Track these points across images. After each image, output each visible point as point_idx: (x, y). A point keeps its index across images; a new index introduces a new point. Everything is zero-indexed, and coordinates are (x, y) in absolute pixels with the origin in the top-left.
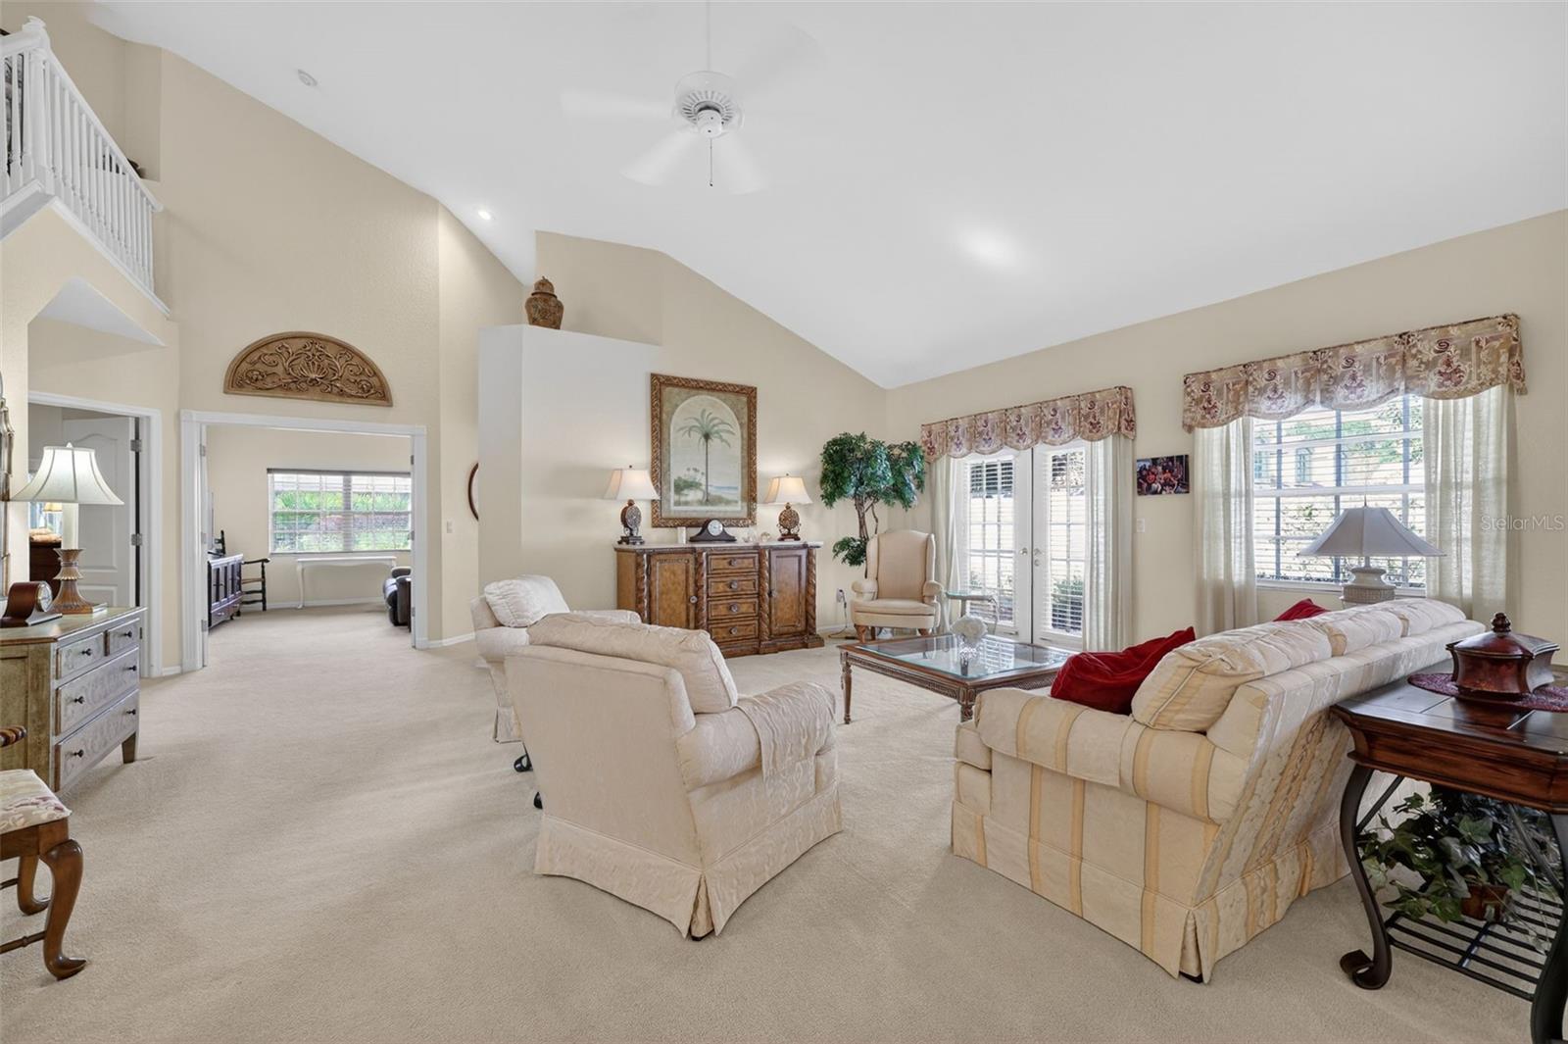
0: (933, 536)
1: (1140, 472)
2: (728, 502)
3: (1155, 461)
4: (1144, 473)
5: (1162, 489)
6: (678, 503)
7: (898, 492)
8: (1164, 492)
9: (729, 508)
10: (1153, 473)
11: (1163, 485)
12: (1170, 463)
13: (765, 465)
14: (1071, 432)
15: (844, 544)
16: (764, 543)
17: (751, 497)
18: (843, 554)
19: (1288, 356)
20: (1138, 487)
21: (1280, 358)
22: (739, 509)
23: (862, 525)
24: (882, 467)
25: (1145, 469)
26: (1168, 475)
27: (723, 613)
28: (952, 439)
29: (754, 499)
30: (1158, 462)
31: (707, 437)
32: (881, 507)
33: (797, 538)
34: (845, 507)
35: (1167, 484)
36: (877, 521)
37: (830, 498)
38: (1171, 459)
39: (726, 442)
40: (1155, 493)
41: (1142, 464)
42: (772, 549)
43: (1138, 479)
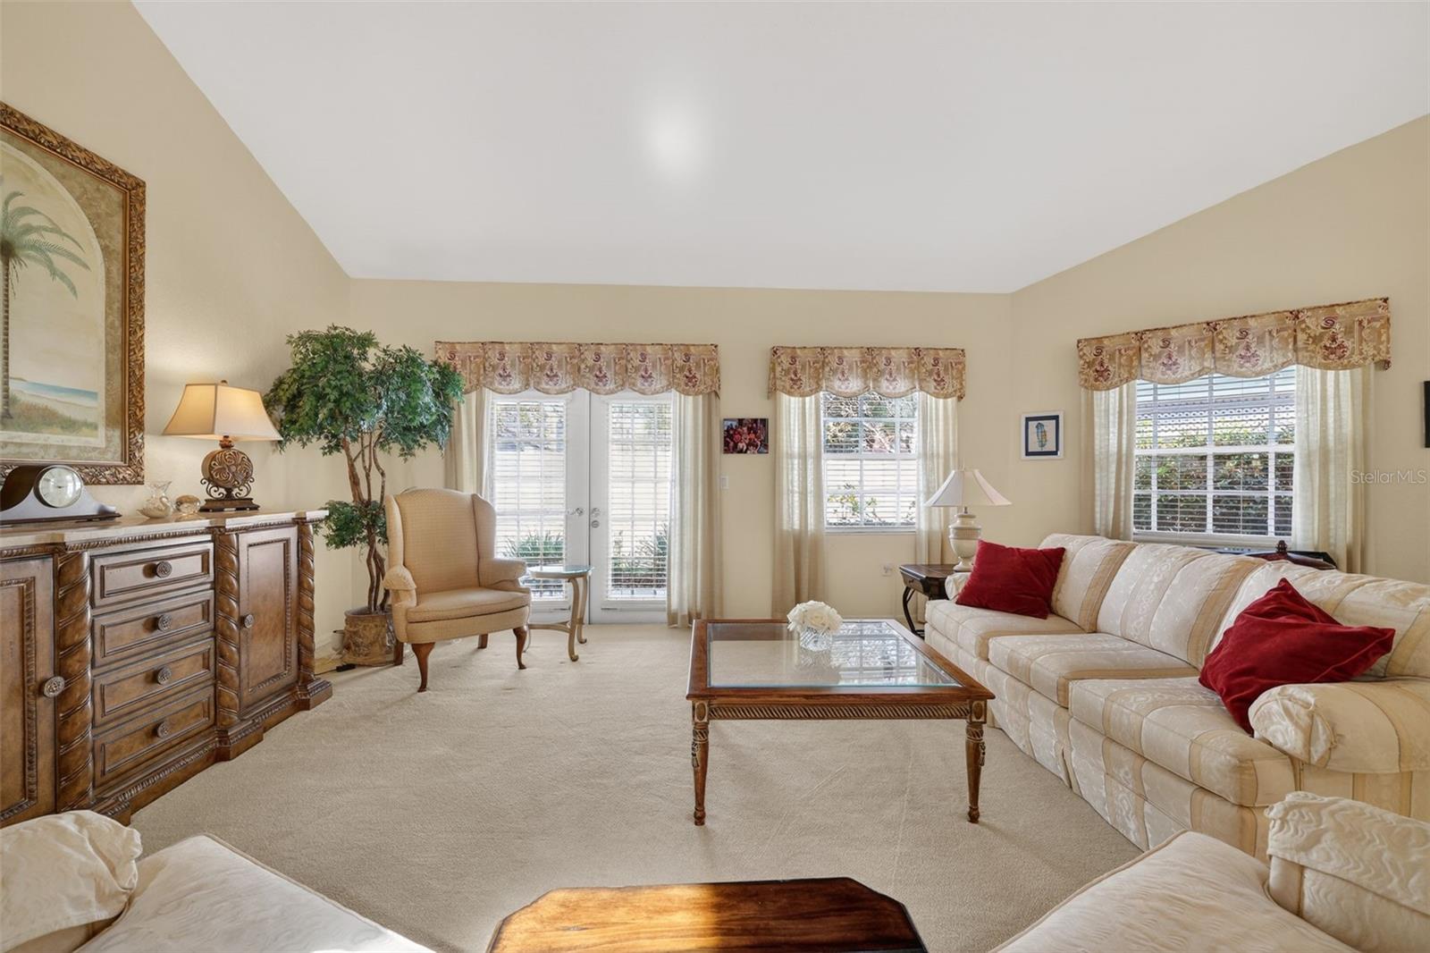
1: (727, 431)
3: (741, 421)
4: (731, 432)
5: (747, 449)
8: (749, 452)
10: (739, 433)
11: (748, 445)
12: (754, 425)
14: (665, 383)
17: (129, 416)
19: (851, 348)
20: (725, 446)
21: (846, 348)
25: (732, 429)
26: (753, 436)
27: (134, 697)
28: (494, 368)
29: (140, 425)
30: (744, 422)
31: (6, 250)
35: (751, 444)
36: (383, 474)
38: (755, 421)
39: (63, 277)
40: (741, 451)
41: (729, 423)
43: (725, 438)
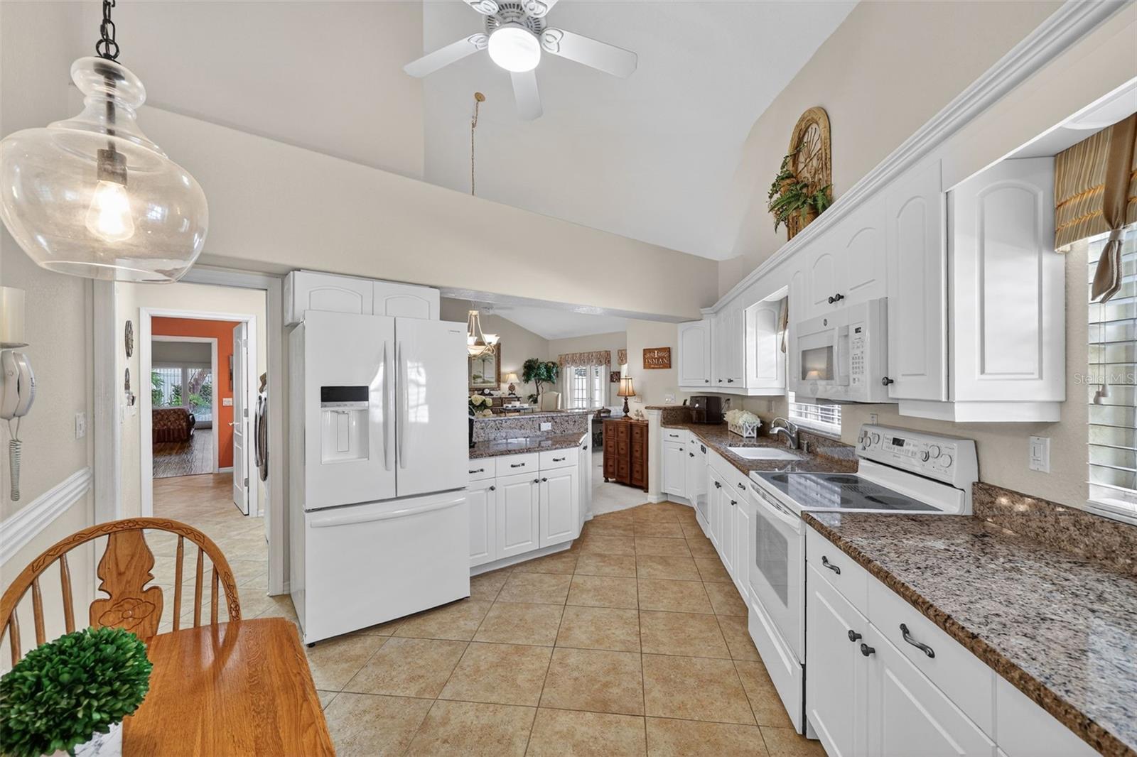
0: (560, 395)
1: (611, 375)
2: (490, 382)
3: (614, 372)
6: (474, 383)
7: (549, 379)
9: (492, 384)
12: (616, 374)
13: (504, 369)
14: (598, 362)
15: (531, 396)
16: (503, 396)
17: (499, 380)
18: (531, 400)
20: (611, 380)
22: (494, 384)
23: (538, 391)
24: (543, 370)
26: (616, 377)
28: (568, 361)
31: (484, 361)
32: (544, 383)
33: (514, 394)
34: (532, 383)
35: (616, 379)
37: (527, 381)
38: (617, 372)
40: (614, 381)
41: (611, 373)
42: (505, 398)
43: (611, 378)
